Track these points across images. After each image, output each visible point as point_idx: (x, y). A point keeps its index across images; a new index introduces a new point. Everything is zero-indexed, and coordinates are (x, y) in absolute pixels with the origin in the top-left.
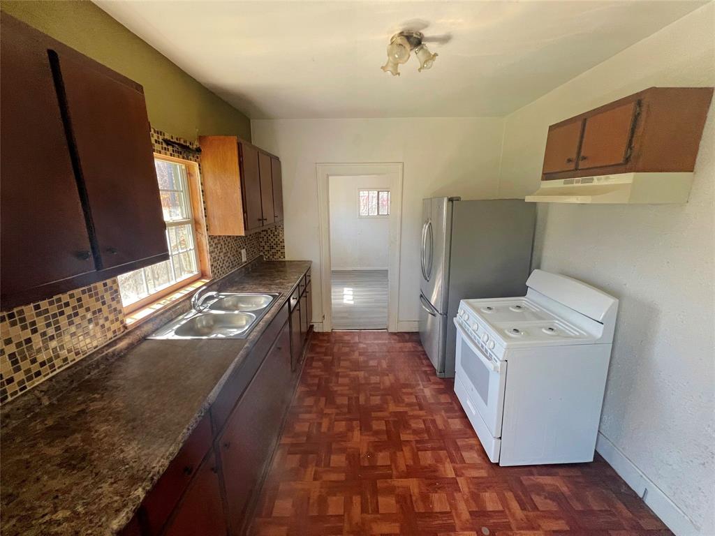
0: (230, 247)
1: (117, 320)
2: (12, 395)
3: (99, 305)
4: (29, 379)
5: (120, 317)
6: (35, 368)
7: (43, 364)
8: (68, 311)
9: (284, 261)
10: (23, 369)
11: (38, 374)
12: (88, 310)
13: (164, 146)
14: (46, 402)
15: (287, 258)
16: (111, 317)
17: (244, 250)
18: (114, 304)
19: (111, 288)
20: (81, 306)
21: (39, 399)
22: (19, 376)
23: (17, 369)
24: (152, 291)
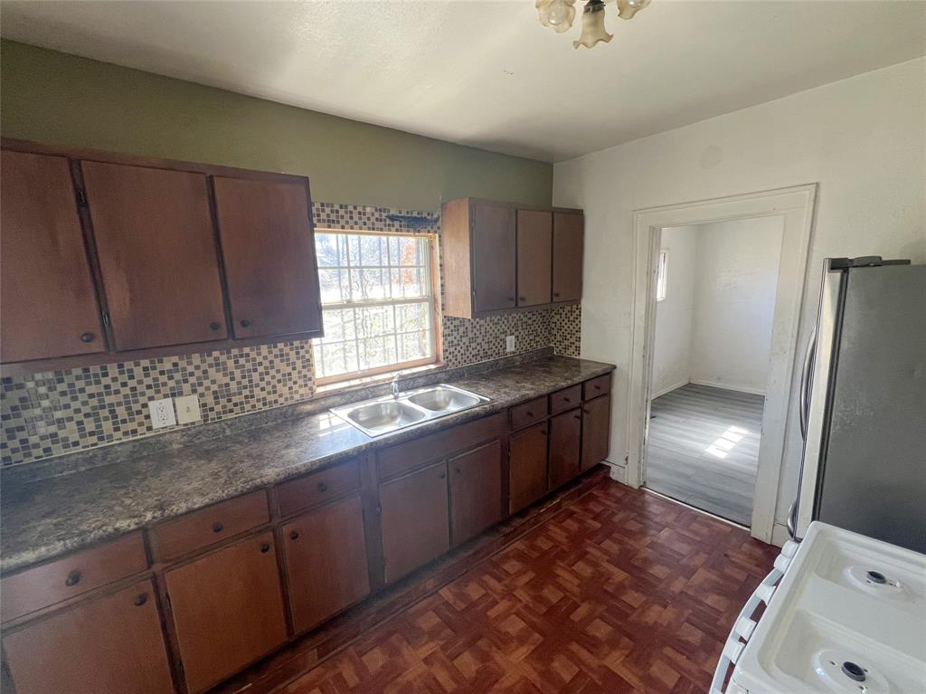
0: (483, 331)
1: (306, 385)
2: (212, 419)
3: (289, 369)
4: (225, 412)
5: (310, 383)
6: (230, 406)
7: (236, 405)
8: (261, 369)
9: (578, 360)
10: (222, 404)
11: (231, 411)
12: (278, 371)
13: (388, 222)
14: (228, 432)
15: (583, 356)
16: (301, 382)
17: (513, 337)
18: (304, 372)
19: (303, 357)
20: (272, 368)
21: (224, 429)
22: (218, 408)
23: (217, 403)
24: (363, 367)
